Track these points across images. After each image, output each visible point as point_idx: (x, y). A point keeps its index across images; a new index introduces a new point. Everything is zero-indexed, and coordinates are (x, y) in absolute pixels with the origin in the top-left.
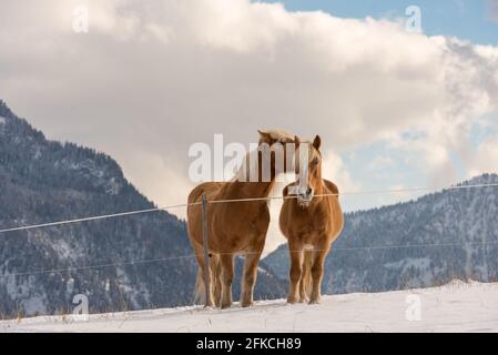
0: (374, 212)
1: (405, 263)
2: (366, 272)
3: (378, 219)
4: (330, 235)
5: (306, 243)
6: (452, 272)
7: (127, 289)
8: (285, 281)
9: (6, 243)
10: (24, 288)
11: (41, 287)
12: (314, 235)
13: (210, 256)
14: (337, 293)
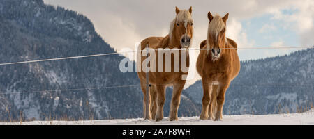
0: (261, 61)
1: (280, 96)
2: (253, 101)
3: (264, 66)
4: (230, 76)
5: (214, 80)
6: (311, 103)
7: (94, 105)
8: (199, 105)
9: (15, 71)
10: (26, 102)
11: (37, 102)
12: (219, 75)
13: (150, 86)
14: (234, 114)
